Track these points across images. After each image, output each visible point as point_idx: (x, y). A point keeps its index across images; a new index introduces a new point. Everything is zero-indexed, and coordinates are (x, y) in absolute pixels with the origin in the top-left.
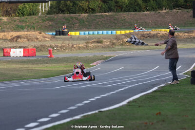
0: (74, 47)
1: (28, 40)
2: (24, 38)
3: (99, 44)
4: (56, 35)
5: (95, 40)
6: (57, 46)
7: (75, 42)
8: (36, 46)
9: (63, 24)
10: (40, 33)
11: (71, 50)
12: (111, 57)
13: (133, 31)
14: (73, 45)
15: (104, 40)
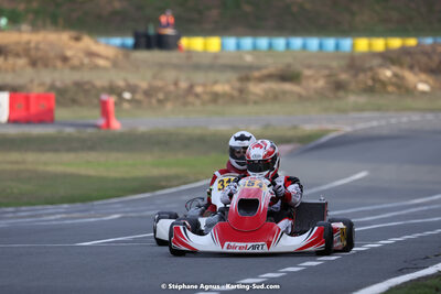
0: (197, 96)
1: (33, 63)
2: (18, 55)
3: (287, 86)
4: (136, 46)
5: (272, 70)
6: (133, 89)
7: (199, 77)
8: (58, 84)
9: (162, 11)
10: (77, 39)
11: (185, 104)
12: (327, 132)
13: (412, 42)
14: (191, 87)
15: (307, 72)
